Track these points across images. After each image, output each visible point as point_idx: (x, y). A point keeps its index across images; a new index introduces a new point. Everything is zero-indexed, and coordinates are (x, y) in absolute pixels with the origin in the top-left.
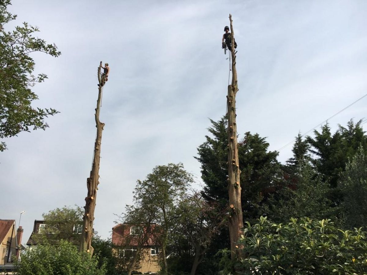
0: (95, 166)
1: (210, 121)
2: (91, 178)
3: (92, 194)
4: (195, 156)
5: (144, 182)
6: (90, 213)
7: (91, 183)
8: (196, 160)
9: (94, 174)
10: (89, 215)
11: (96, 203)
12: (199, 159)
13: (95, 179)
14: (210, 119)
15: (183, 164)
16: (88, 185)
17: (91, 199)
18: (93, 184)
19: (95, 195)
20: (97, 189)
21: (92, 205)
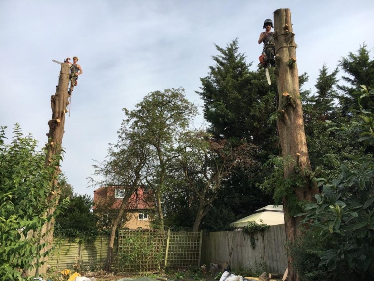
0: (62, 79)
1: (216, 47)
2: (56, 95)
3: (59, 116)
4: (196, 91)
5: (132, 112)
6: (55, 141)
7: (57, 101)
8: (198, 95)
9: (61, 90)
10: (54, 144)
11: (65, 129)
12: (201, 94)
13: (62, 96)
14: (215, 44)
15: (184, 90)
16: (53, 105)
17: (57, 122)
18: (59, 103)
19: (63, 118)
20: (66, 112)
21: (58, 130)
